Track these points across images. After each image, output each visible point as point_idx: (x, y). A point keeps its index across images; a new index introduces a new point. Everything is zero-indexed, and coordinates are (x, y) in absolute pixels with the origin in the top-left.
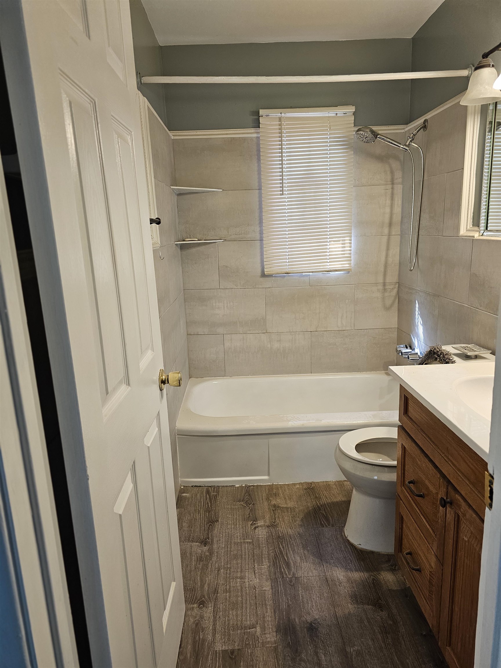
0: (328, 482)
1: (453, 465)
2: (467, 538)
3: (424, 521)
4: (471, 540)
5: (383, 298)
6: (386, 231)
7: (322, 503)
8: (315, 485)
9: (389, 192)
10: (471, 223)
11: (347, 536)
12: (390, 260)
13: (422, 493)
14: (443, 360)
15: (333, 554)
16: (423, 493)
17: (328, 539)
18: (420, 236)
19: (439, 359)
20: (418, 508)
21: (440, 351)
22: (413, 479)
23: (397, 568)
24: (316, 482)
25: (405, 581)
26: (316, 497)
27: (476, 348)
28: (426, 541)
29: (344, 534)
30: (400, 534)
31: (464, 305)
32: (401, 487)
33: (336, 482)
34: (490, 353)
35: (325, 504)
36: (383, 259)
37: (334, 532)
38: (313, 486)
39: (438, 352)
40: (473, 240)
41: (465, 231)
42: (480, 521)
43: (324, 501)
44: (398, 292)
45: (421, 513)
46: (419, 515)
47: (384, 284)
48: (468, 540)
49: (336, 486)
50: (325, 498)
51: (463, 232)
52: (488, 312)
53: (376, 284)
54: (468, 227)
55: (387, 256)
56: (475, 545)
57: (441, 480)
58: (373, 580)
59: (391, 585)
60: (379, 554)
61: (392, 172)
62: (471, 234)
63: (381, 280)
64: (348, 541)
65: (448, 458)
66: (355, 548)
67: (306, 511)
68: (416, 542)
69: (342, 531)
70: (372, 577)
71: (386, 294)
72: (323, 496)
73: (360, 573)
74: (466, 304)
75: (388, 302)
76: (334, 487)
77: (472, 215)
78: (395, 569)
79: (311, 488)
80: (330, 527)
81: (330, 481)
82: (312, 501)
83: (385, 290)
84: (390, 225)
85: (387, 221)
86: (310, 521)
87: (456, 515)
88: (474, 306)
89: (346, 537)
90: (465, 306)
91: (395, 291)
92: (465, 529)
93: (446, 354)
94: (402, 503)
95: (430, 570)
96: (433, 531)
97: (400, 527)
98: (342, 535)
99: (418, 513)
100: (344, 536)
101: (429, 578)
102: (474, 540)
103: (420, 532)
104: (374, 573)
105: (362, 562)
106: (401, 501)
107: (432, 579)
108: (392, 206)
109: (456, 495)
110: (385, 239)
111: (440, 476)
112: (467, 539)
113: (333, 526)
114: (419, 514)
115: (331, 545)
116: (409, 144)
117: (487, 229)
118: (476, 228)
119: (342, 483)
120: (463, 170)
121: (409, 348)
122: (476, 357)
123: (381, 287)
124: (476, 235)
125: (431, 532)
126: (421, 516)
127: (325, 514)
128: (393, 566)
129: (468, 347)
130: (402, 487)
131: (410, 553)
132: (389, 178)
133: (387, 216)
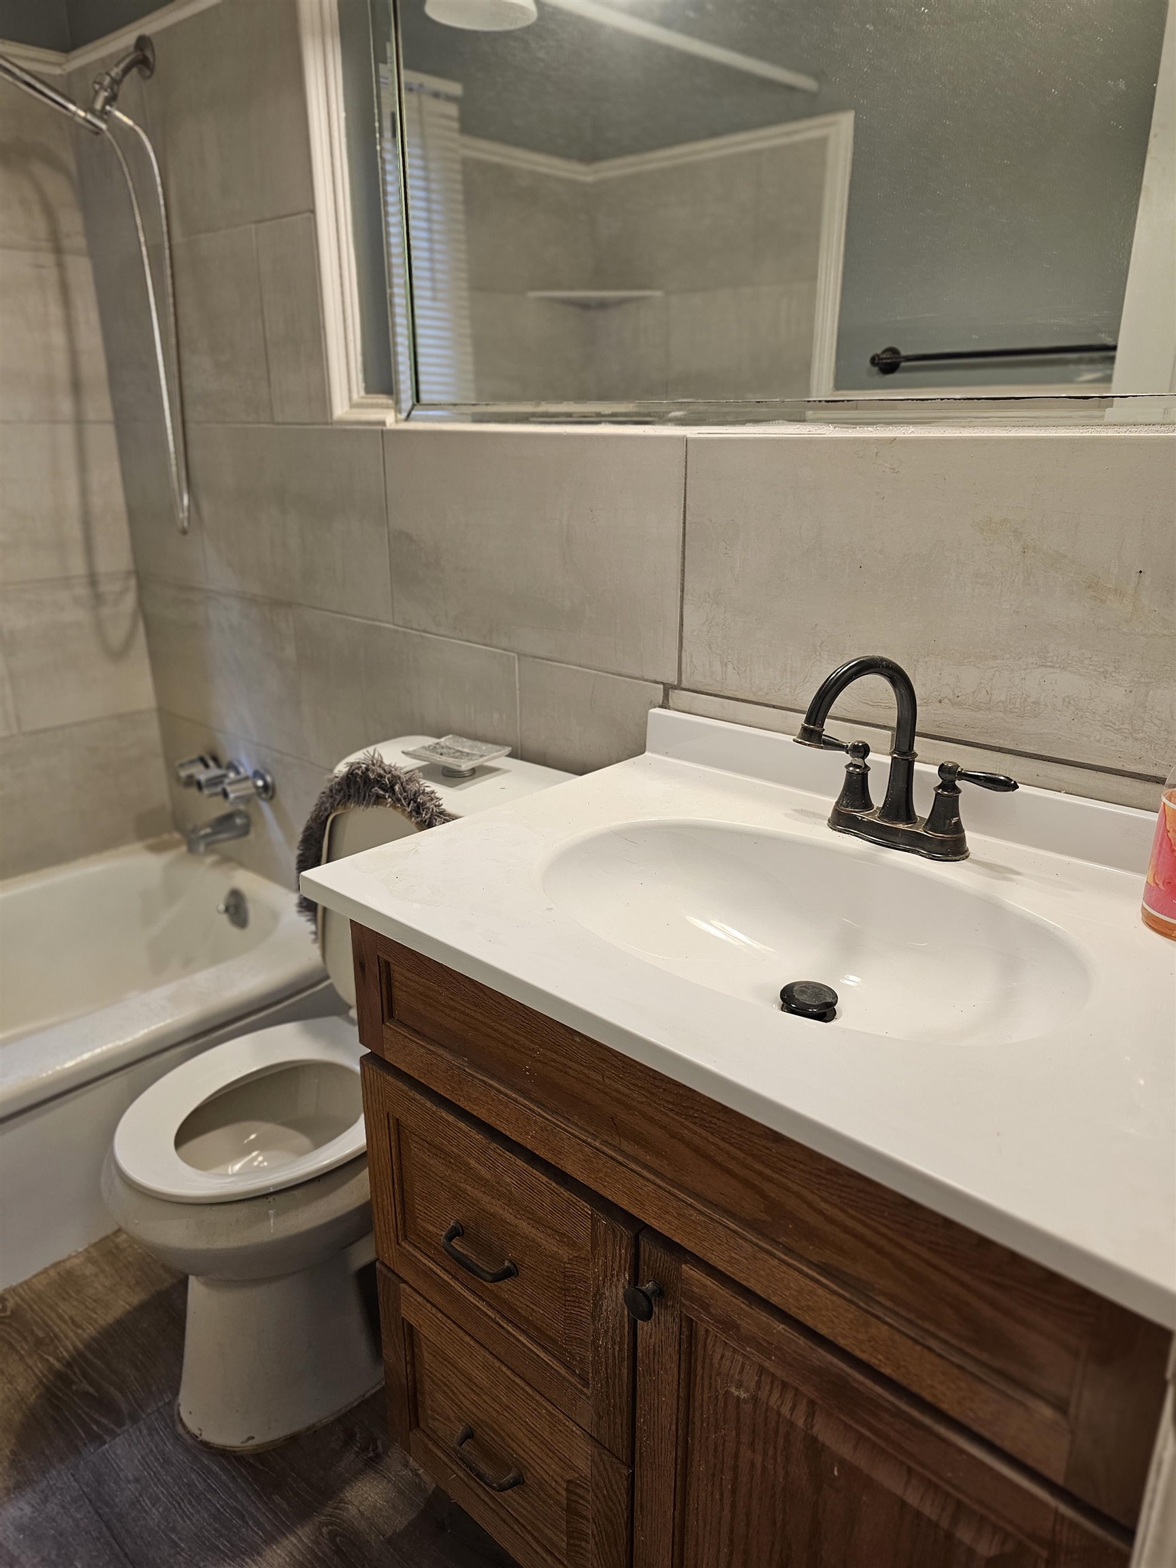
0: (64, 1261)
1: (654, 1174)
2: (747, 1391)
3: (525, 1342)
4: (763, 1395)
5: (99, 625)
6: (66, 406)
7: (67, 1350)
8: (20, 1296)
9: (51, 274)
10: (362, 385)
11: (197, 1433)
12: (97, 502)
13: (507, 1264)
14: (405, 799)
15: (173, 1530)
16: (510, 1261)
17: (137, 1480)
18: (191, 426)
19: (389, 797)
20: (483, 1300)
21: (385, 772)
22: (457, 1222)
23: (380, 1449)
24: (21, 1285)
25: (418, 1475)
26: (39, 1343)
27: (466, 746)
28: (538, 1397)
29: (184, 1426)
30: (410, 1377)
31: (382, 624)
32: (398, 1244)
33: (91, 1250)
34: (509, 756)
35: (80, 1354)
36: (72, 500)
37: (148, 1439)
38: (10, 1304)
39: (380, 776)
40: (383, 436)
41: (346, 408)
42: (809, 1343)
43: (72, 1340)
44: (141, 603)
45: (503, 1316)
46: (495, 1326)
47: (93, 580)
48: (755, 1399)
49: (94, 1262)
50: (72, 1330)
51: (341, 409)
52: (463, 640)
53: (66, 582)
54: (355, 397)
55: (84, 491)
56: (785, 1411)
57: (599, 1221)
58: (333, 1536)
59: (387, 1518)
60: (313, 1433)
61: (49, 212)
62: (373, 415)
63: (77, 565)
64: (206, 1445)
65: (623, 1152)
66: (235, 1457)
67: (18, 1417)
68: (487, 1399)
69: (173, 1422)
70: (324, 1530)
71: (106, 611)
72: (64, 1326)
73: (286, 1543)
74: (388, 622)
75: (117, 635)
76: (89, 1270)
77: (360, 358)
78: (377, 1454)
79: (9, 1317)
80: (127, 1430)
81: (70, 1257)
82: (27, 1364)
83: (98, 599)
84: (76, 387)
85: (62, 372)
86: (47, 1452)
87: (684, 1324)
88: (415, 626)
89: (194, 1437)
90: (385, 628)
91: (129, 601)
92: (728, 1363)
93: (410, 780)
94: (409, 1290)
95: (568, 1477)
96: (568, 1368)
97: (408, 1358)
98: (177, 1438)
99: (490, 1317)
100: (186, 1436)
101: (567, 1499)
102: (776, 1394)
103: (508, 1373)
104: (325, 1512)
105: (276, 1498)
106: (403, 1285)
107: (575, 1498)
108: (69, 325)
109: (683, 1266)
110: (66, 434)
111: (592, 1210)
112: (743, 1395)
113: (135, 1420)
114: (493, 1320)
115: (155, 1501)
116: (103, 111)
117: (418, 400)
118: (383, 399)
119: (111, 1245)
120: (311, 215)
121: (211, 763)
122: (474, 773)
123: (82, 591)
124: (390, 420)
125: (563, 1371)
126: (505, 1326)
127: (91, 1390)
128: (368, 1449)
129: (443, 744)
130: (403, 1243)
131: (469, 1435)
132: (41, 227)
133: (61, 360)
